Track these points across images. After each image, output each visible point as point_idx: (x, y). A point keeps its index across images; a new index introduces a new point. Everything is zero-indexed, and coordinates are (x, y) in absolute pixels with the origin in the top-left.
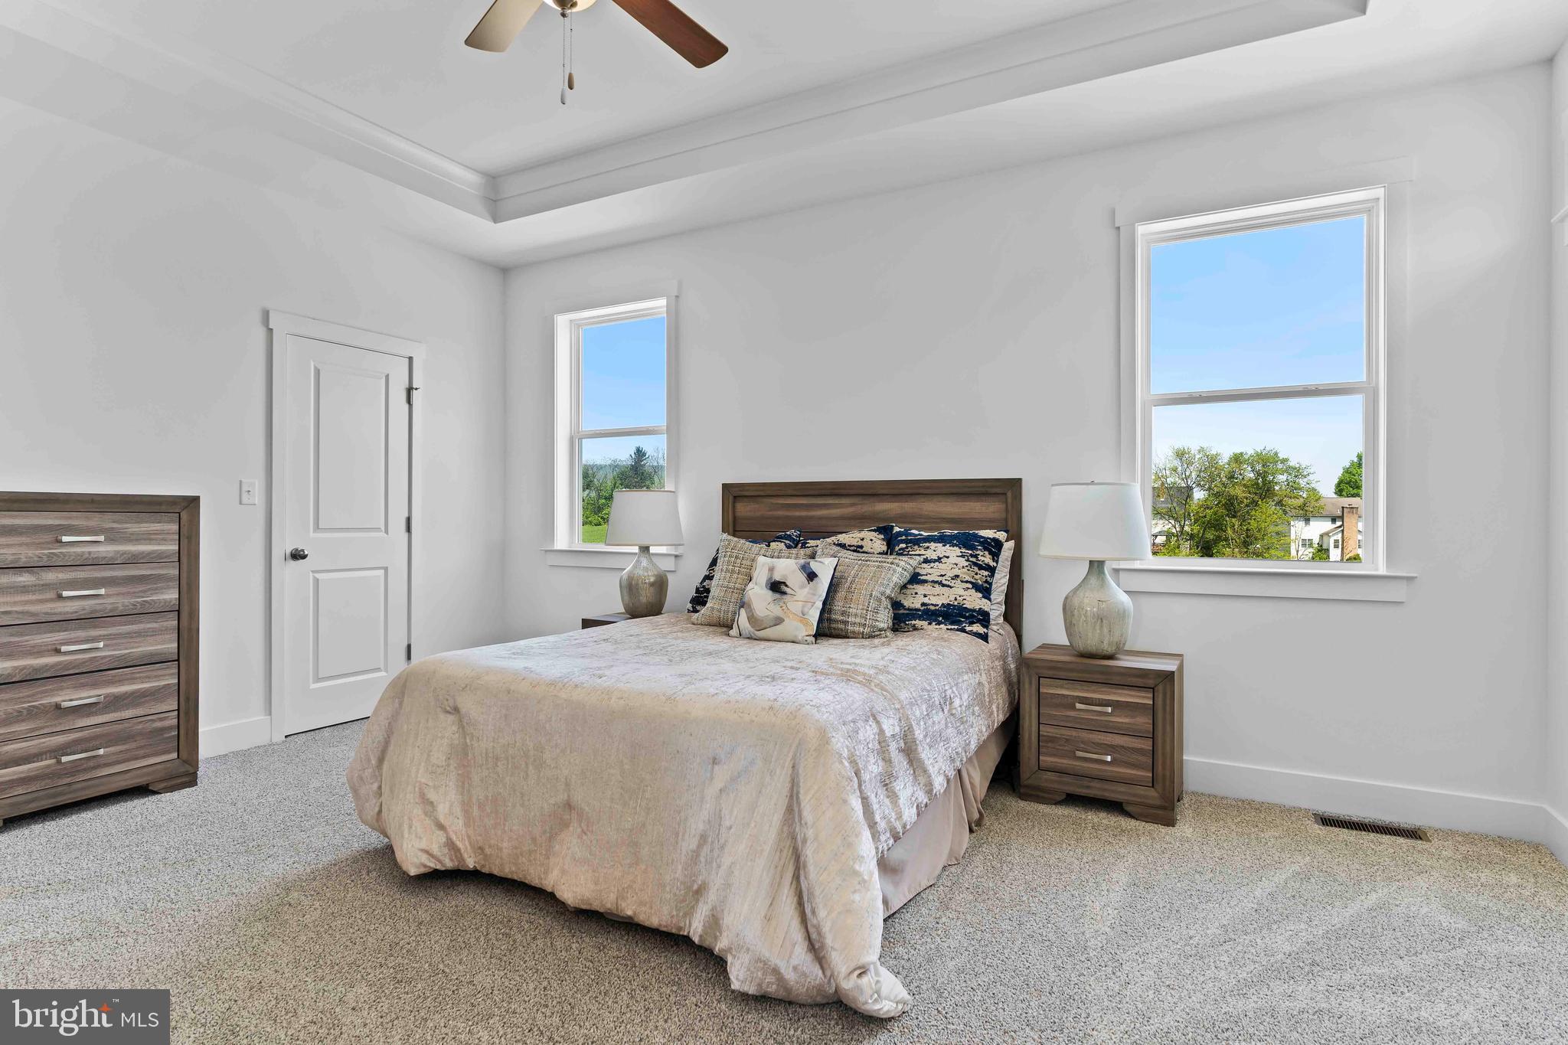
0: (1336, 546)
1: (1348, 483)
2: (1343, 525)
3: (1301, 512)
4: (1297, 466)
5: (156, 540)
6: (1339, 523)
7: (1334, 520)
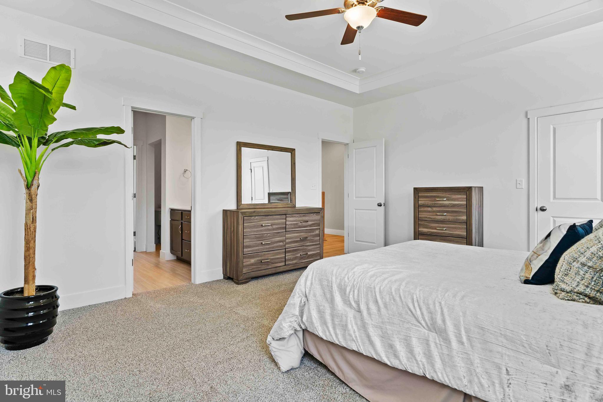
5: (460, 200)
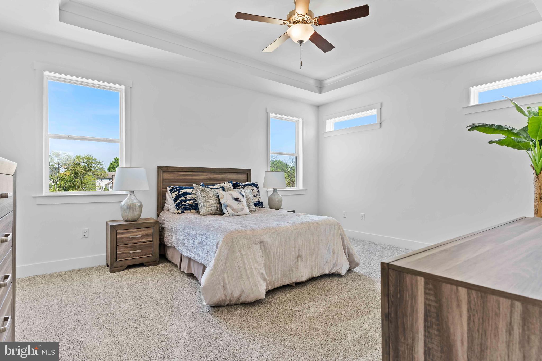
0: (111, 188)
1: (112, 168)
2: (113, 181)
3: (100, 177)
4: (99, 161)
6: (111, 181)
7: (110, 179)
